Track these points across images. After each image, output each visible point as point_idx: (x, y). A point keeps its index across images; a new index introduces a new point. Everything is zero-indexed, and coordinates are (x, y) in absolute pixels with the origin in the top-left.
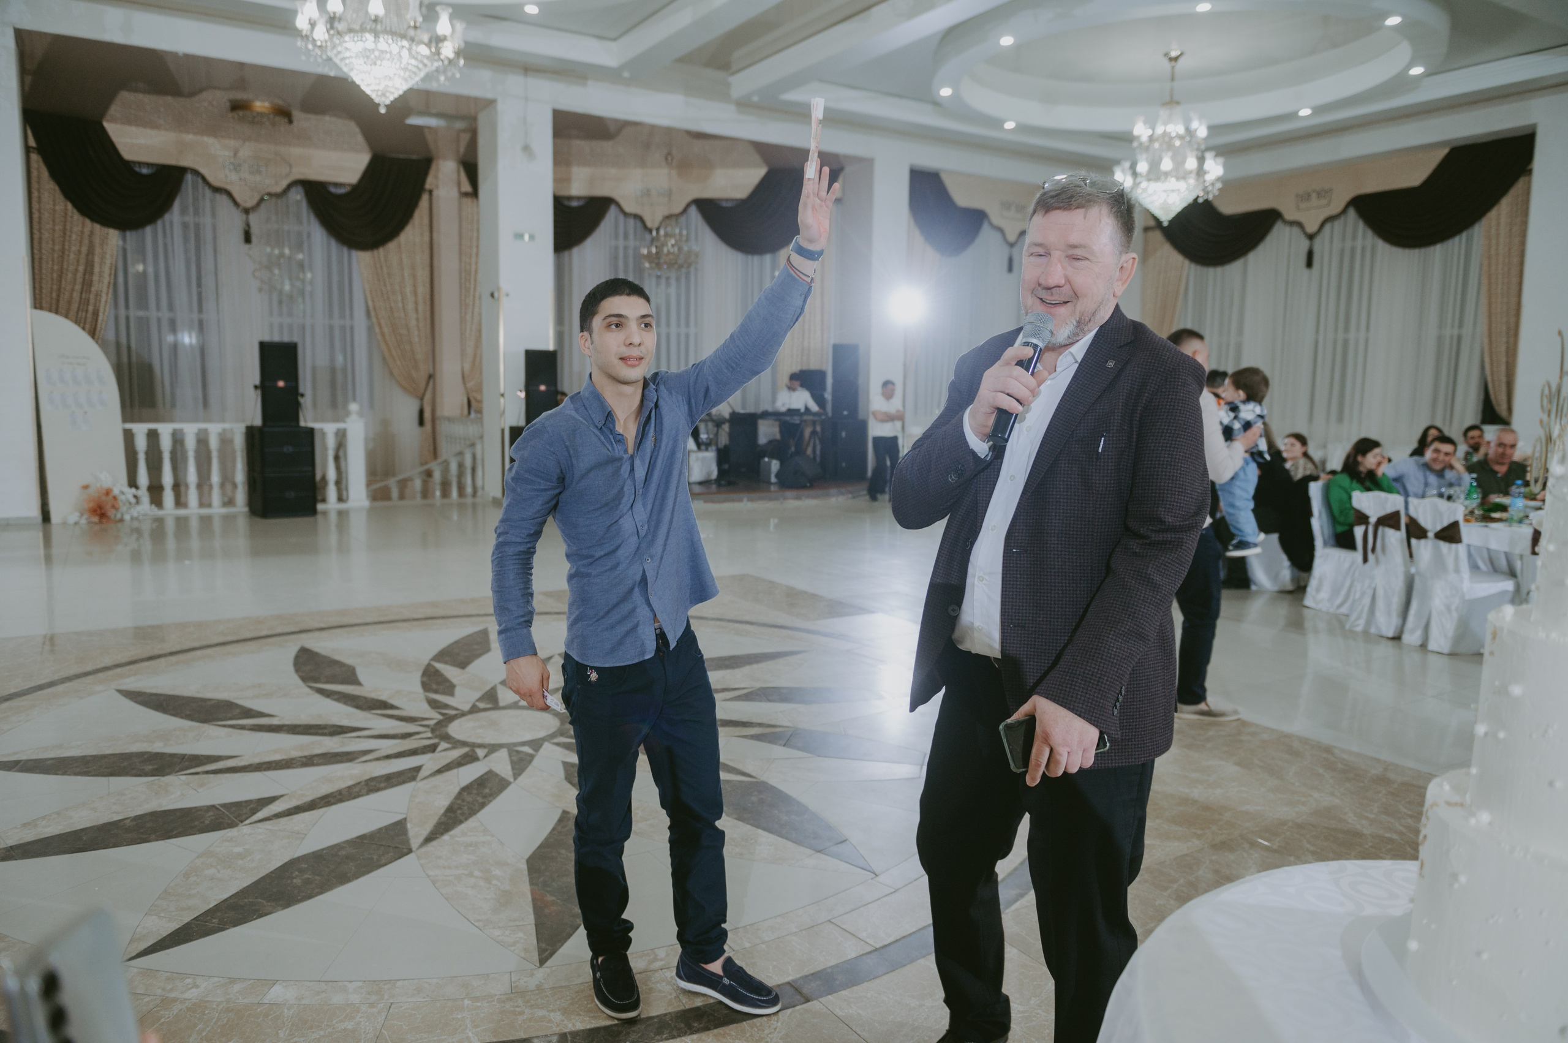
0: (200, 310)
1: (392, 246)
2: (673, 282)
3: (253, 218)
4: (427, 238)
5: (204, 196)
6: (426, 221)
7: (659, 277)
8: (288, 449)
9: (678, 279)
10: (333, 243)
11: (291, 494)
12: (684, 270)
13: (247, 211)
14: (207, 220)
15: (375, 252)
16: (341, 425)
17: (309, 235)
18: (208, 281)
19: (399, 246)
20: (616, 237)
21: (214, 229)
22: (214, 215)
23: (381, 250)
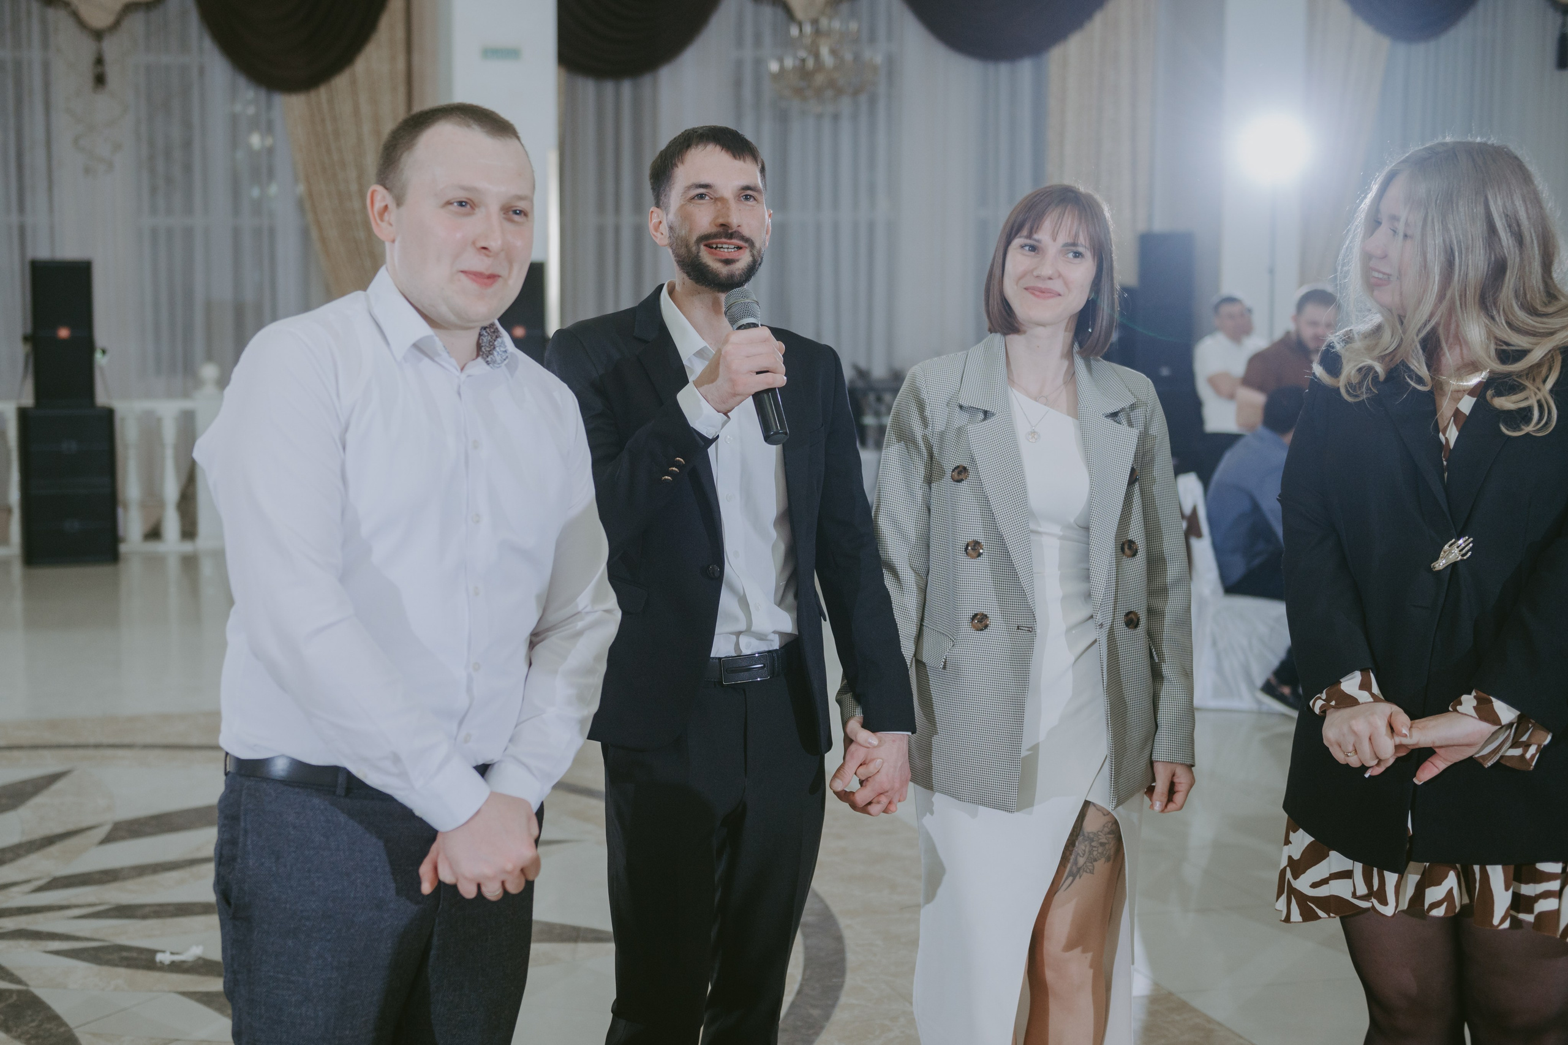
0: (21, 209)
1: (341, 81)
2: (846, 125)
3: (111, 48)
4: (401, 65)
5: (29, 13)
6: (400, 34)
7: (819, 117)
8: (70, 446)
9: (855, 117)
10: (242, 82)
11: (73, 525)
12: (863, 98)
13: (98, 35)
14: (35, 55)
15: (313, 94)
16: (187, 404)
17: (202, 71)
18: (36, 158)
19: (353, 82)
20: (740, 43)
21: (46, 67)
22: (45, 45)
23: (323, 91)
